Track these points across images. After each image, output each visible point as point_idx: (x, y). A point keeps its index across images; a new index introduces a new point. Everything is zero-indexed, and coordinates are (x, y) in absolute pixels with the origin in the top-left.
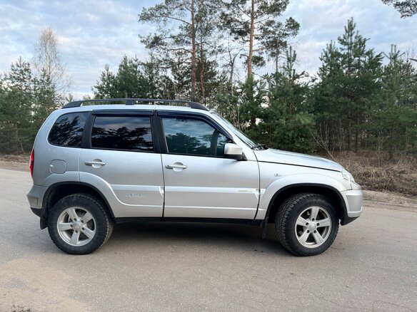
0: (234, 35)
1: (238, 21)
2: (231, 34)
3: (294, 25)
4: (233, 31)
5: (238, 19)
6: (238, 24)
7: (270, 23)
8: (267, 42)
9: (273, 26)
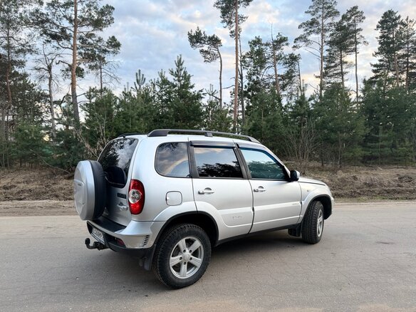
0: (45, 37)
1: (55, 24)
2: (41, 35)
3: (114, 44)
4: (45, 32)
5: (55, 21)
6: (54, 26)
7: (90, 35)
8: (85, 53)
9: (94, 39)
